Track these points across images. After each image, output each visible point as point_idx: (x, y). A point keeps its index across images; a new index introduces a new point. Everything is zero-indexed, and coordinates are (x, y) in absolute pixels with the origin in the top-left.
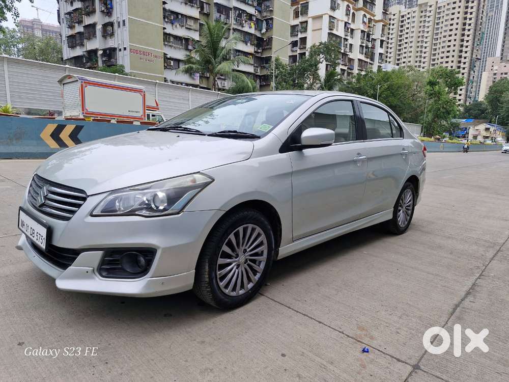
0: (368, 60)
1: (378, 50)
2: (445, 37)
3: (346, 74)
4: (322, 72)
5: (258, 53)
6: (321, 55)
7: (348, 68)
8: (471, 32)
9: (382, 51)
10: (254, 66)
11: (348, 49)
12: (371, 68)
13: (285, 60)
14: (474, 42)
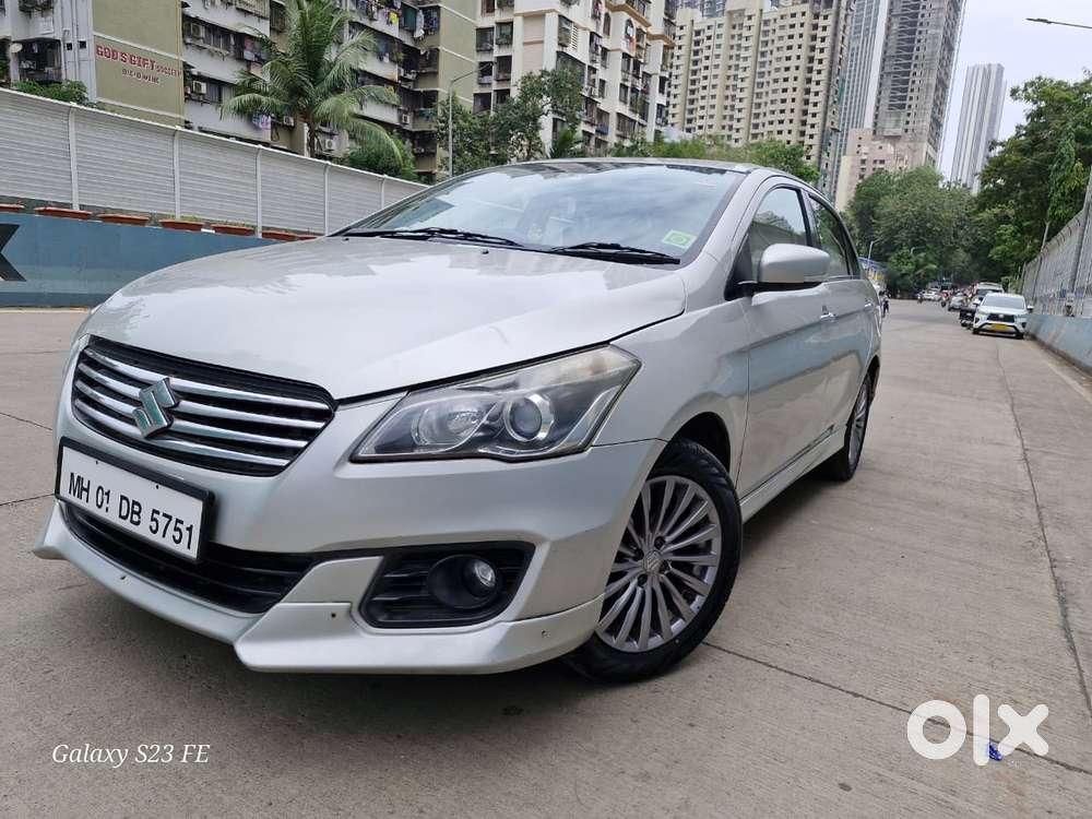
0: (637, 118)
1: (657, 98)
2: (776, 81)
3: (593, 142)
4: (546, 135)
5: (408, 80)
6: (545, 97)
7: (597, 131)
8: (823, 76)
9: (662, 100)
10: (399, 110)
11: (597, 89)
12: (643, 133)
13: (467, 103)
14: (828, 97)
